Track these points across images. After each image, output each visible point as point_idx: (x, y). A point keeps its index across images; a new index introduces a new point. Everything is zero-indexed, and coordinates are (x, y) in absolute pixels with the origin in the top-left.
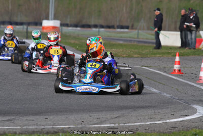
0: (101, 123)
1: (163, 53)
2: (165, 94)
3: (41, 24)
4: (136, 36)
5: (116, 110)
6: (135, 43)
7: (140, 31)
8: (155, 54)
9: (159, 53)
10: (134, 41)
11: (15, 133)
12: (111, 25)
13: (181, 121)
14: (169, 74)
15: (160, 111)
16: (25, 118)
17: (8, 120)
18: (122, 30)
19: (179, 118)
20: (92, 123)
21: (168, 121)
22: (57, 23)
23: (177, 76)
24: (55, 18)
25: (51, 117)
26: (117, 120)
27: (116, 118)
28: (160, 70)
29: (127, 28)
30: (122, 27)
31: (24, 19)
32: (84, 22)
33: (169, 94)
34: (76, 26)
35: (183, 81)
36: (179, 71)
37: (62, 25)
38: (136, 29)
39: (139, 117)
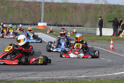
0: (81, 75)
1: (102, 39)
2: (108, 60)
3: (37, 25)
4: (86, 31)
5: (86, 68)
6: (86, 34)
7: (87, 28)
8: (98, 40)
9: (100, 39)
10: (86, 33)
11: (40, 80)
12: (72, 25)
13: (120, 74)
14: (107, 50)
15: (108, 69)
16: (42, 73)
17: (34, 74)
18: (78, 27)
19: (119, 72)
20: (76, 75)
21: (114, 74)
22: (45, 24)
23: (112, 51)
24: (44, 22)
25: (55, 72)
26: (88, 73)
27: (87, 72)
28: (102, 48)
29: (81, 26)
30: (78, 26)
31: (28, 22)
32: (59, 23)
33: (110, 60)
34: (55, 26)
35: (115, 53)
36: (113, 48)
37: (48, 25)
38: (85, 27)
39: (98, 72)
